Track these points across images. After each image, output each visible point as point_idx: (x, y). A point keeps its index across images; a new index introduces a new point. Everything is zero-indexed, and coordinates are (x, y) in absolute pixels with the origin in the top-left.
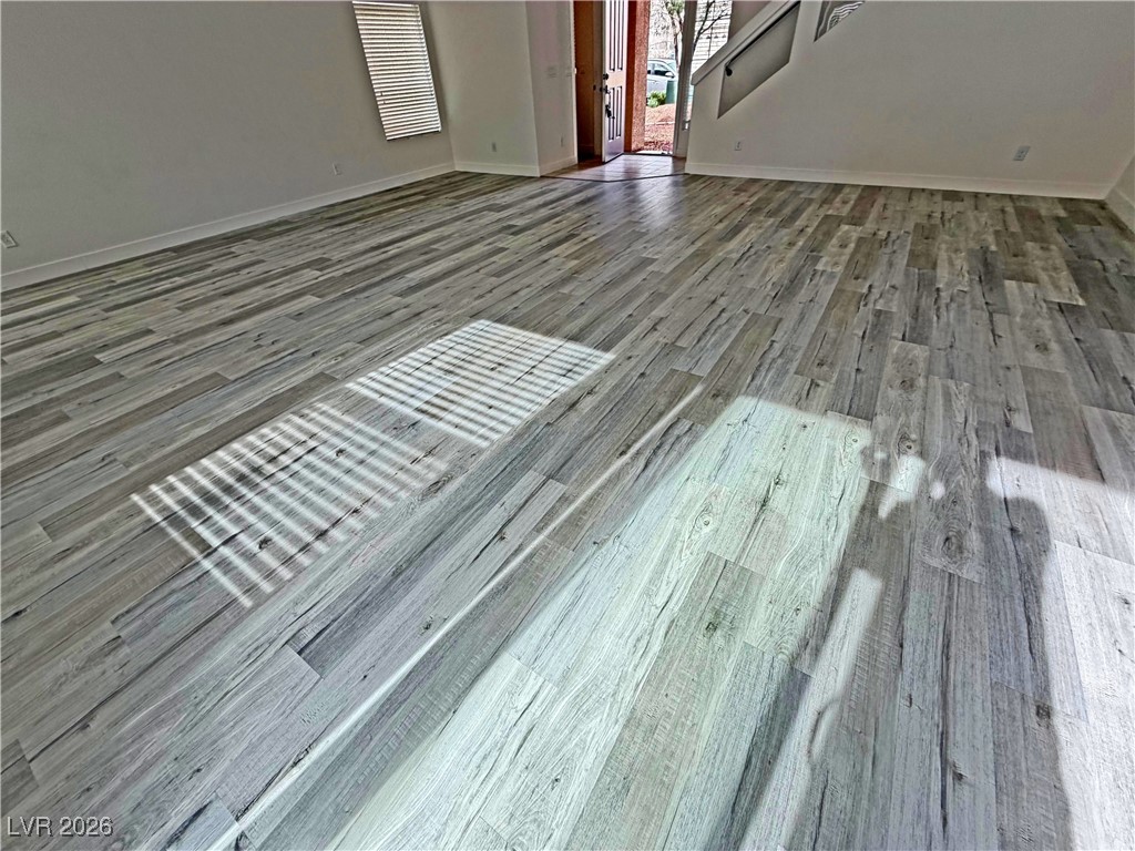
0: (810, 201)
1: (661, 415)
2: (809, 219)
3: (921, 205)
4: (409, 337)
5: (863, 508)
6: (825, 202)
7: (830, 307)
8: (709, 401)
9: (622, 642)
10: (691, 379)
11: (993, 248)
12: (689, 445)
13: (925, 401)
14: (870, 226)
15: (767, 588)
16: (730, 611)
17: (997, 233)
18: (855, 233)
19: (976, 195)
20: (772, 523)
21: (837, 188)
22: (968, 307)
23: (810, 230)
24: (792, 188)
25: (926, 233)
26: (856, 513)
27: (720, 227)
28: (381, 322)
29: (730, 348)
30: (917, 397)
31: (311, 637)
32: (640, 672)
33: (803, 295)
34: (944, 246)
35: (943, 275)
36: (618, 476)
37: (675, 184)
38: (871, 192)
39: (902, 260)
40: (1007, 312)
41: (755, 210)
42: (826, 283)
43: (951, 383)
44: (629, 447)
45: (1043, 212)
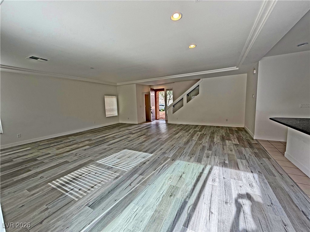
0: (192, 128)
1: (162, 164)
2: (191, 131)
3: (212, 129)
4: (110, 153)
5: (199, 176)
6: (195, 128)
7: (195, 145)
8: (171, 161)
9: (154, 200)
10: (168, 158)
11: (224, 135)
12: (167, 168)
13: (210, 159)
14: (203, 132)
15: (181, 189)
16: (174, 193)
17: (225, 133)
18: (200, 133)
19: (222, 127)
20: (182, 179)
21: (197, 126)
22: (219, 145)
23: (192, 133)
24: (189, 126)
25: (213, 133)
26: (197, 177)
27: (174, 132)
28: (104, 150)
29: (176, 152)
30: (209, 159)
31: (91, 204)
32: (157, 204)
33: (190, 143)
34: (216, 135)
35: (215, 140)
36: (153, 174)
37: (166, 125)
38: (203, 127)
39: (208, 138)
40: (226, 145)
41: (181, 129)
42: (194, 141)
43: (215, 157)
44: (156, 169)
45: (233, 129)
